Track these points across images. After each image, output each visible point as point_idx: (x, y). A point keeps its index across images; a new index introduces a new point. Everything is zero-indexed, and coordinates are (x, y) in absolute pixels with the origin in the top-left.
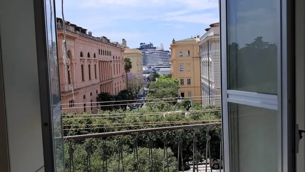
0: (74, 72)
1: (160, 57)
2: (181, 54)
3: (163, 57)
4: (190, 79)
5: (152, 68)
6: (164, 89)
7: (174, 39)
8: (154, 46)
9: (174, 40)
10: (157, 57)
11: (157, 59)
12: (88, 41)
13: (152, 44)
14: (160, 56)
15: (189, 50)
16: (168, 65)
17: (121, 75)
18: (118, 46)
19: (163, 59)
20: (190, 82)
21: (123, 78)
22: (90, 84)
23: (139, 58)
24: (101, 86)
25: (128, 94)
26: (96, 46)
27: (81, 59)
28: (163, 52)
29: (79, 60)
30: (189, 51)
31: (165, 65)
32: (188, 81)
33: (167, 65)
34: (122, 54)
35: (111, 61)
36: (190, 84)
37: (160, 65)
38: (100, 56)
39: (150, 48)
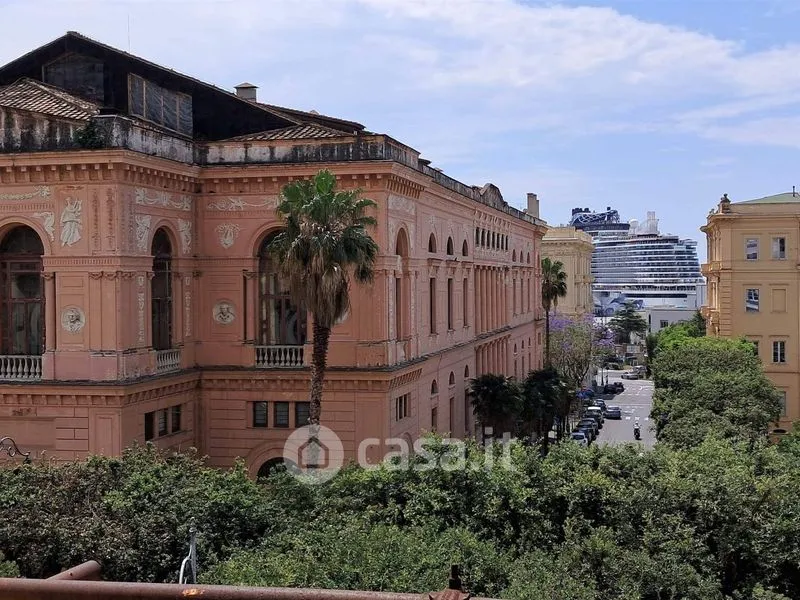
0: (413, 301)
1: (644, 259)
2: (752, 251)
3: (657, 259)
4: (783, 344)
5: (614, 295)
6: (718, 376)
7: (725, 195)
8: (623, 220)
9: (725, 200)
10: (633, 259)
11: (631, 265)
12: (450, 198)
13: (615, 212)
14: (645, 253)
15: (782, 236)
16: (673, 288)
17: (530, 317)
18: (526, 218)
19: (653, 265)
20: (782, 355)
21: (537, 326)
22: (450, 345)
23: (582, 260)
24: (477, 352)
25: (557, 383)
26: (469, 216)
27: (430, 260)
28: (657, 241)
29: (425, 263)
30: (782, 241)
31: (661, 288)
32: (776, 349)
33: (667, 288)
34: (538, 244)
35: (507, 269)
36: (782, 361)
37: (644, 287)
38: (478, 249)
39: (606, 227)
